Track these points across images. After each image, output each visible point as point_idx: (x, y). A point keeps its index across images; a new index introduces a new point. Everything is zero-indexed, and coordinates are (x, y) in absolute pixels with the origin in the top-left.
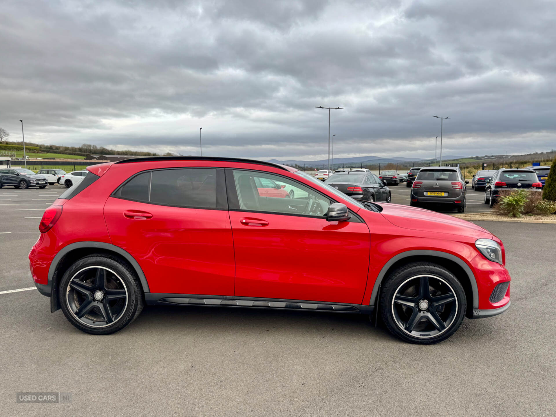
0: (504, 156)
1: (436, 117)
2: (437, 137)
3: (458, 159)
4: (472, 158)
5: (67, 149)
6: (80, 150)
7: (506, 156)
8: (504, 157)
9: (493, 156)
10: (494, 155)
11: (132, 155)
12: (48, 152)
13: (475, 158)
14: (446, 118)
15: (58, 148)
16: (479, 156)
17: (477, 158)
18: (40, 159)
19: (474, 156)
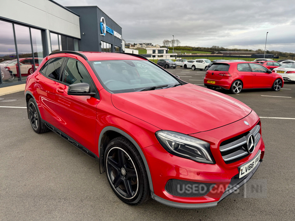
5: (205, 48)
6: (211, 49)
11: (237, 51)
12: (196, 50)
15: (200, 48)
18: (191, 54)
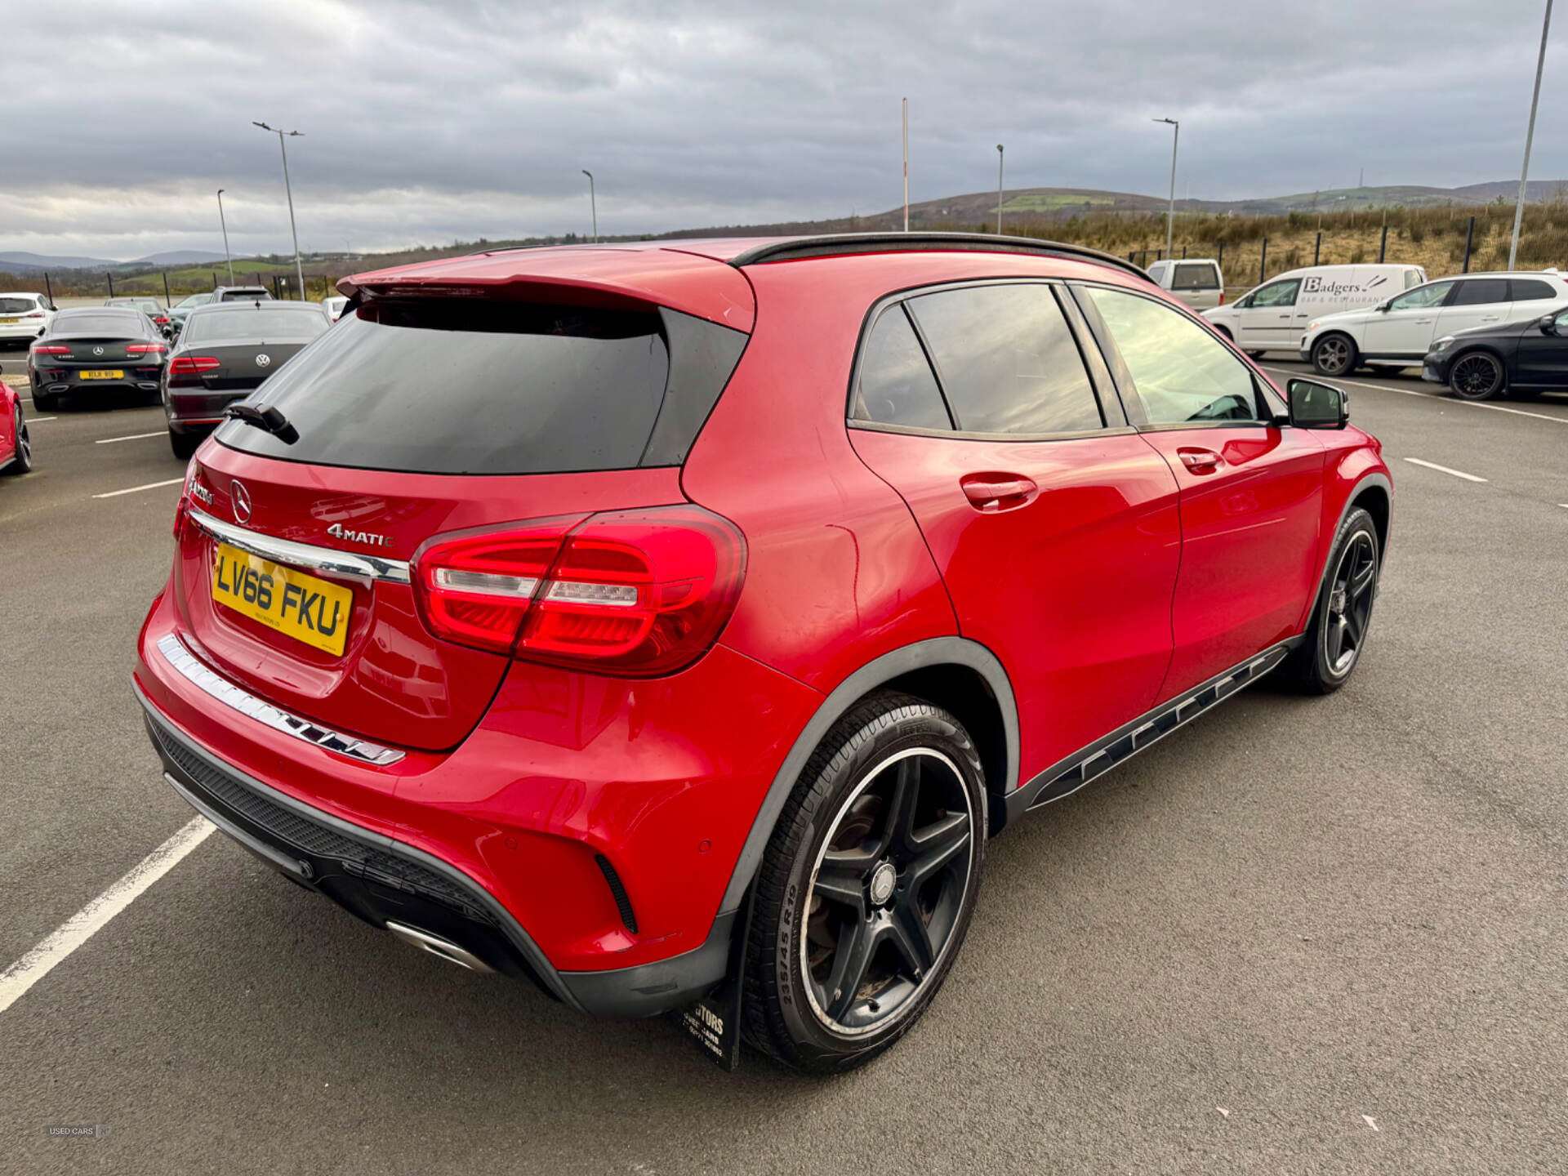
0: (345, 254)
1: (264, 126)
2: (220, 192)
3: (220, 263)
4: (261, 260)
7: (351, 254)
8: (345, 257)
9: (316, 255)
10: (319, 251)
13: (267, 259)
14: (292, 134)
16: (280, 253)
17: (275, 259)
19: (267, 255)
